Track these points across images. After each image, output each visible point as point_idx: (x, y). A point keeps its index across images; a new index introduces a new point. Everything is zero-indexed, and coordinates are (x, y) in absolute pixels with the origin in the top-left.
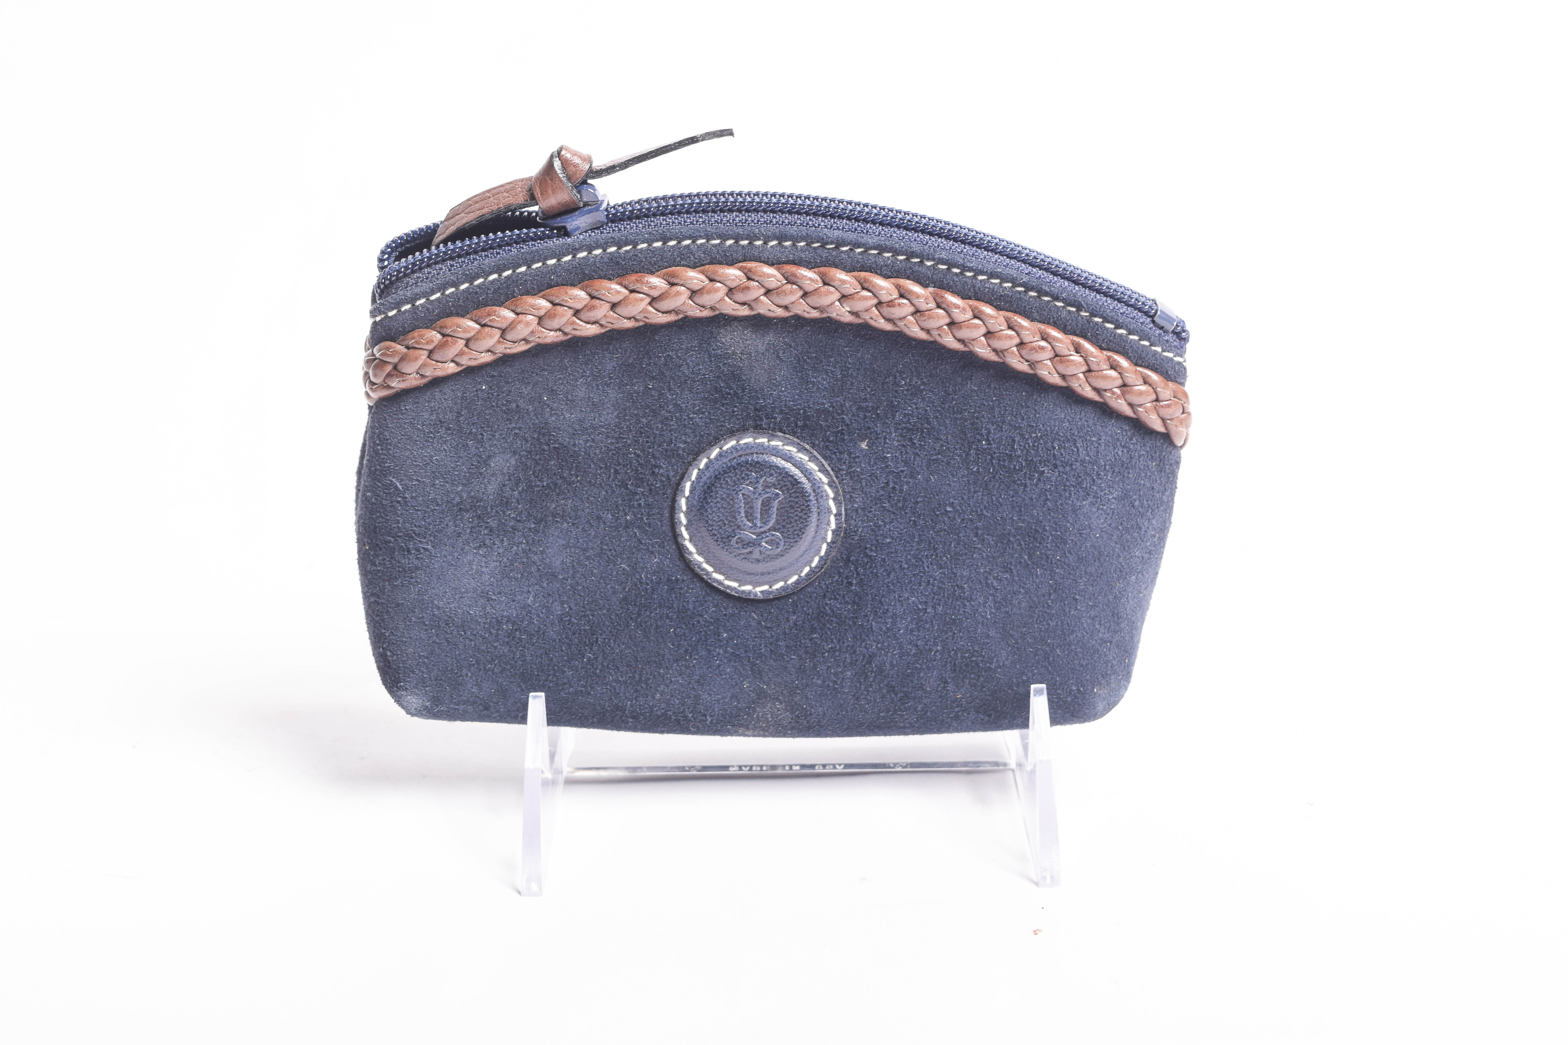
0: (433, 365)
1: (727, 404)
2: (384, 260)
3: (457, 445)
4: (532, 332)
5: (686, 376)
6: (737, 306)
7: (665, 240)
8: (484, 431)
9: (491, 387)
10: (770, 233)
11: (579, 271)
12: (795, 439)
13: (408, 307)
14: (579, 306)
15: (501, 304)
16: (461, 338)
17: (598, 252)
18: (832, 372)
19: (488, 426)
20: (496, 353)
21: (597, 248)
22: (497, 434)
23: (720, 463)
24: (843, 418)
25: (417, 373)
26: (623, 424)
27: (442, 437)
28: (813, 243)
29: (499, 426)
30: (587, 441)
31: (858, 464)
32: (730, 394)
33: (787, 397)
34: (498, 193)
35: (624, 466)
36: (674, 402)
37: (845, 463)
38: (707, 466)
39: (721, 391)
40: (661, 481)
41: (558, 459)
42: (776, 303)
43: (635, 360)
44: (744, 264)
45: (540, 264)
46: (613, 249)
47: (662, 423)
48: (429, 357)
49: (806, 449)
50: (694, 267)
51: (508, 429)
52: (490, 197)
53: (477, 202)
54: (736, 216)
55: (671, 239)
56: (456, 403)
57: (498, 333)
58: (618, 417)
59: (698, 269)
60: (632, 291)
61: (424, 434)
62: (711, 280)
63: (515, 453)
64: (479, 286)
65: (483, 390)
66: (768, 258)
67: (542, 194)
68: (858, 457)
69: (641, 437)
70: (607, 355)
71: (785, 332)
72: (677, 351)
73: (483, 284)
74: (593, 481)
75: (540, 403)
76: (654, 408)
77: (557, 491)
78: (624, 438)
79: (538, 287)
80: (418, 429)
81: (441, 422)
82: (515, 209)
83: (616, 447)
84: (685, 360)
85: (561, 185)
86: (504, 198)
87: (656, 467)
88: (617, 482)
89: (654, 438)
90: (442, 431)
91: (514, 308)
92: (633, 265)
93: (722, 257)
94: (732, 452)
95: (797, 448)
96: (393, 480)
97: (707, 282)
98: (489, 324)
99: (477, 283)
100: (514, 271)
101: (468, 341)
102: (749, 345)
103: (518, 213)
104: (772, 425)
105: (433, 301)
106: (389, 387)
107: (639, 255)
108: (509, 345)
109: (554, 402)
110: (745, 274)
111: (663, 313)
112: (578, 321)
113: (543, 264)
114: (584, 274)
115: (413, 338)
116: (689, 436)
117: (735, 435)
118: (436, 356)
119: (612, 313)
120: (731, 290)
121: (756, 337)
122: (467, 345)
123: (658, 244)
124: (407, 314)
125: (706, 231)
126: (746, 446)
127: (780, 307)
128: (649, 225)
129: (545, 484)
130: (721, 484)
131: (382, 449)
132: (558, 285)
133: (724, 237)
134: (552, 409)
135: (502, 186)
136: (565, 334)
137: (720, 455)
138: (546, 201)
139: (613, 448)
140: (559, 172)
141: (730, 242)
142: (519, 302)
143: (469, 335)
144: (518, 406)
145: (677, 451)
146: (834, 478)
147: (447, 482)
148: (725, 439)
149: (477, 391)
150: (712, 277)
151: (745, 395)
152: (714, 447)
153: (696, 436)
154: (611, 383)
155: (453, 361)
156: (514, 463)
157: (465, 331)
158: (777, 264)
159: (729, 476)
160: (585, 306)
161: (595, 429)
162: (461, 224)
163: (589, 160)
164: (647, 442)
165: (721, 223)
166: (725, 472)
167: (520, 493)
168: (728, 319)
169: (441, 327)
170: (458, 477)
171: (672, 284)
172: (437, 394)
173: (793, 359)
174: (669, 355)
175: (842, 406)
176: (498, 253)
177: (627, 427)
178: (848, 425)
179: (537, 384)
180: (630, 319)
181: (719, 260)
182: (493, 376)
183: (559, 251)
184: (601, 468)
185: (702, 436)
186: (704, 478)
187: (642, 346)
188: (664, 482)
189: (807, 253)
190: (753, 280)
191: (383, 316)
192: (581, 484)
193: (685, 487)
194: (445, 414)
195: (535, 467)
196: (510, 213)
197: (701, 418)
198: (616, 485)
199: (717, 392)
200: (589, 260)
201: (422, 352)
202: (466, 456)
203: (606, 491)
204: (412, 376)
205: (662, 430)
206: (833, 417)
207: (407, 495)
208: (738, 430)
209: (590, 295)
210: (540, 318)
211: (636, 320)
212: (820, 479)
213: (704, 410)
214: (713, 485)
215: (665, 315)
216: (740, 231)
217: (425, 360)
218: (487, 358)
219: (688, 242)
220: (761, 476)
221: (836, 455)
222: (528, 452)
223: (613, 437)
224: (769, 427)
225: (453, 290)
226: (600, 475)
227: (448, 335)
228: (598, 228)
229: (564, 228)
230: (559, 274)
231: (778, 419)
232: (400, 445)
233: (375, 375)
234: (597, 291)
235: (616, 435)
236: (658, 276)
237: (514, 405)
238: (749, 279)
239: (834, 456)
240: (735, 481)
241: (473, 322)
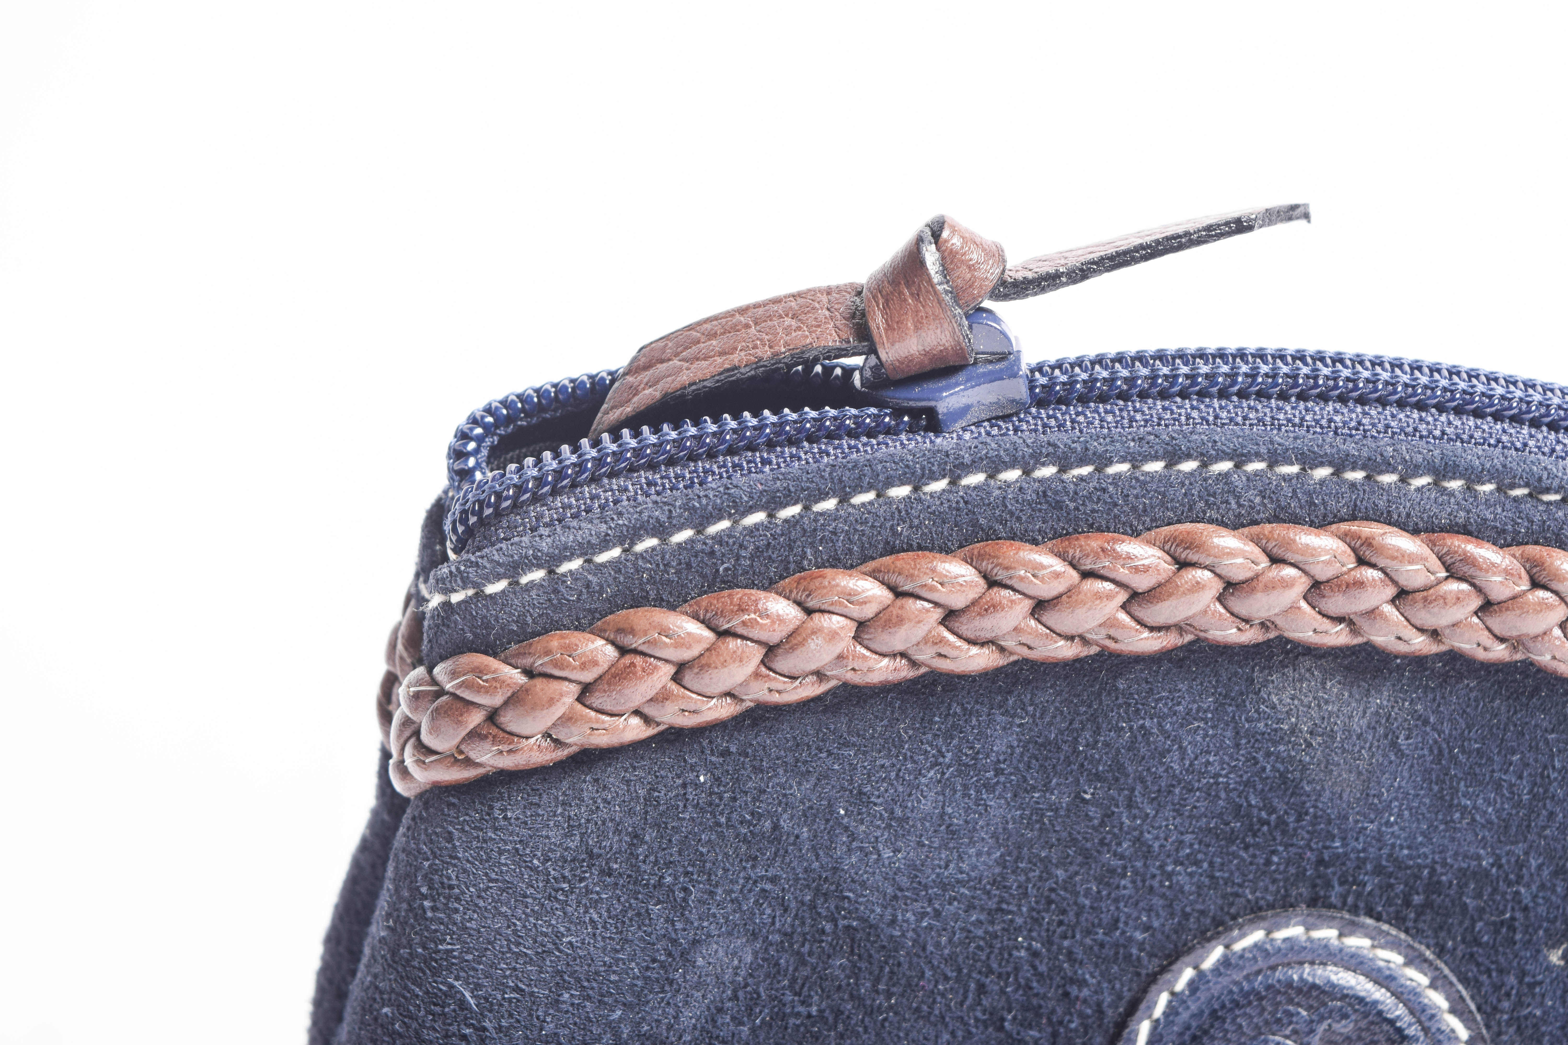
0: (590, 720)
1: (1257, 846)
2: (468, 455)
3: (624, 912)
4: (840, 657)
5: (1174, 776)
6: (1326, 624)
7: (1173, 457)
8: (691, 880)
9: (718, 779)
10: (1419, 458)
11: (965, 519)
12: (1403, 936)
13: (538, 575)
14: (958, 601)
15: (769, 585)
16: (667, 661)
17: (1012, 475)
18: (1511, 785)
19: (701, 872)
20: (742, 700)
21: (1011, 465)
22: (719, 891)
23: (1224, 981)
24: (1517, 893)
25: (547, 735)
26: (1012, 881)
27: (588, 891)
28: (1513, 486)
29: (726, 870)
30: (924, 914)
31: (1538, 999)
32: (1268, 823)
33: (1398, 837)
34: (770, 318)
35: (1000, 976)
36: (1136, 833)
37: (1508, 995)
38: (1193, 986)
39: (1249, 816)
40: (1081, 1015)
41: (852, 952)
42: (1418, 623)
43: (1061, 732)
44: (1353, 527)
45: (870, 496)
46: (1048, 471)
47: (1100, 881)
48: (579, 699)
49: (1426, 960)
50: (1235, 525)
51: (747, 879)
52: (747, 326)
53: (712, 335)
54: (1336, 411)
55: (1188, 456)
56: (631, 812)
57: (758, 653)
58: (1001, 862)
59: (1246, 530)
60: (1087, 575)
61: (548, 881)
62: (1275, 560)
63: (754, 935)
64: (718, 539)
65: (697, 785)
66: (1408, 515)
67: (889, 328)
68: (1540, 983)
69: (1047, 910)
70: (999, 718)
71: (1418, 688)
72: (1163, 717)
73: (729, 533)
74: (925, 1008)
75: (827, 821)
76: (1089, 845)
77: (841, 1027)
78: (1010, 912)
79: (862, 548)
80: (533, 869)
81: (591, 855)
82: (816, 360)
83: (986, 932)
84: (1177, 740)
85: (937, 310)
86: (788, 330)
87: (1072, 981)
88: (979, 1014)
89: (1078, 915)
90: (592, 877)
91: (801, 596)
92: (1093, 511)
93: (1301, 507)
94: (1255, 958)
95: (1406, 957)
96: (456, 983)
97: (1264, 562)
98: (740, 630)
99: (713, 529)
100: (806, 508)
101: (681, 670)
102: (1330, 714)
103: (818, 369)
104: (1350, 900)
105: (603, 565)
106: (468, 762)
107: (1111, 488)
108: (780, 682)
109: (862, 822)
110: (1354, 550)
111: (1152, 629)
112: (951, 638)
113: (878, 496)
114: (975, 524)
115: (548, 652)
116: (1158, 915)
117: (1263, 918)
118: (597, 700)
119: (1033, 623)
120: (1316, 585)
121: (1351, 695)
122: (677, 678)
123: (1156, 467)
124: (533, 593)
125: (1272, 442)
126: (1288, 945)
127: (1421, 630)
128: (1132, 420)
129: (814, 1010)
130: (1226, 1031)
131: (434, 909)
132: (910, 548)
133: (1309, 461)
134: (853, 837)
135: (776, 301)
136: (914, 664)
137: (1226, 962)
138: (897, 345)
139: (980, 932)
140: (936, 278)
141: (1323, 472)
142: (817, 582)
143: (686, 655)
144: (776, 827)
145: (1125, 947)
146: (1484, 1031)
147: (589, 998)
148: (1241, 926)
149: (684, 786)
150: (1278, 552)
151: (1303, 828)
152: (1214, 943)
153: (1172, 915)
154: (998, 783)
155: (637, 712)
156: (749, 958)
157: (681, 643)
158: (1426, 531)
159: (1245, 1014)
160: (974, 603)
161: (944, 887)
162: (677, 385)
163: (998, 255)
164: (1061, 923)
165: (1301, 425)
166: (1237, 1005)
167: (753, 1030)
168: (1291, 651)
169: (620, 631)
170: (617, 988)
171: (1183, 565)
172: (588, 789)
173: (1426, 752)
174: (1142, 727)
175: (1520, 865)
176: (765, 462)
177: (1019, 887)
178: (1526, 909)
179: (826, 777)
180: (1071, 638)
181: (1294, 514)
182: (726, 753)
183: (923, 468)
184: (947, 979)
185: (1186, 916)
186: (1185, 1016)
187: (1083, 702)
188: (1088, 1017)
189: (1499, 510)
190: (1373, 566)
191: (470, 592)
192: (896, 1013)
193: (1136, 1033)
194: (602, 835)
195: (796, 969)
196: (800, 368)
197: (1191, 875)
198: (977, 1020)
199: (1237, 815)
200: (989, 494)
201: (566, 687)
202: (642, 939)
203: (953, 1034)
204: (533, 740)
205: (1098, 897)
206: (1495, 890)
207: (487, 1024)
208: (1271, 906)
209: (985, 577)
210: (862, 626)
211: (1085, 641)
212: (1453, 1031)
213: (1200, 856)
214: (1206, 1032)
215: (1155, 634)
216: (1351, 447)
217: (571, 707)
218: (723, 710)
219: (1225, 466)
220: (1322, 1019)
221: (1490, 976)
222: (786, 934)
223: (982, 909)
224: (1345, 903)
225: (652, 542)
226: (943, 995)
227: (636, 652)
228: (1006, 418)
229: (931, 412)
230: (916, 522)
231: (1369, 888)
232: (481, 903)
233: (433, 730)
234: (1007, 568)
235: (992, 904)
236: (1152, 543)
237: (768, 824)
238: (1362, 562)
239: (1484, 978)
240: (1257, 1027)
241: (699, 625)
